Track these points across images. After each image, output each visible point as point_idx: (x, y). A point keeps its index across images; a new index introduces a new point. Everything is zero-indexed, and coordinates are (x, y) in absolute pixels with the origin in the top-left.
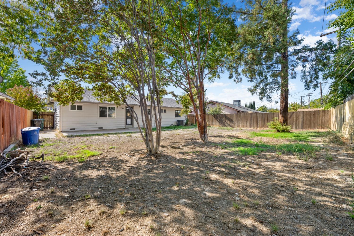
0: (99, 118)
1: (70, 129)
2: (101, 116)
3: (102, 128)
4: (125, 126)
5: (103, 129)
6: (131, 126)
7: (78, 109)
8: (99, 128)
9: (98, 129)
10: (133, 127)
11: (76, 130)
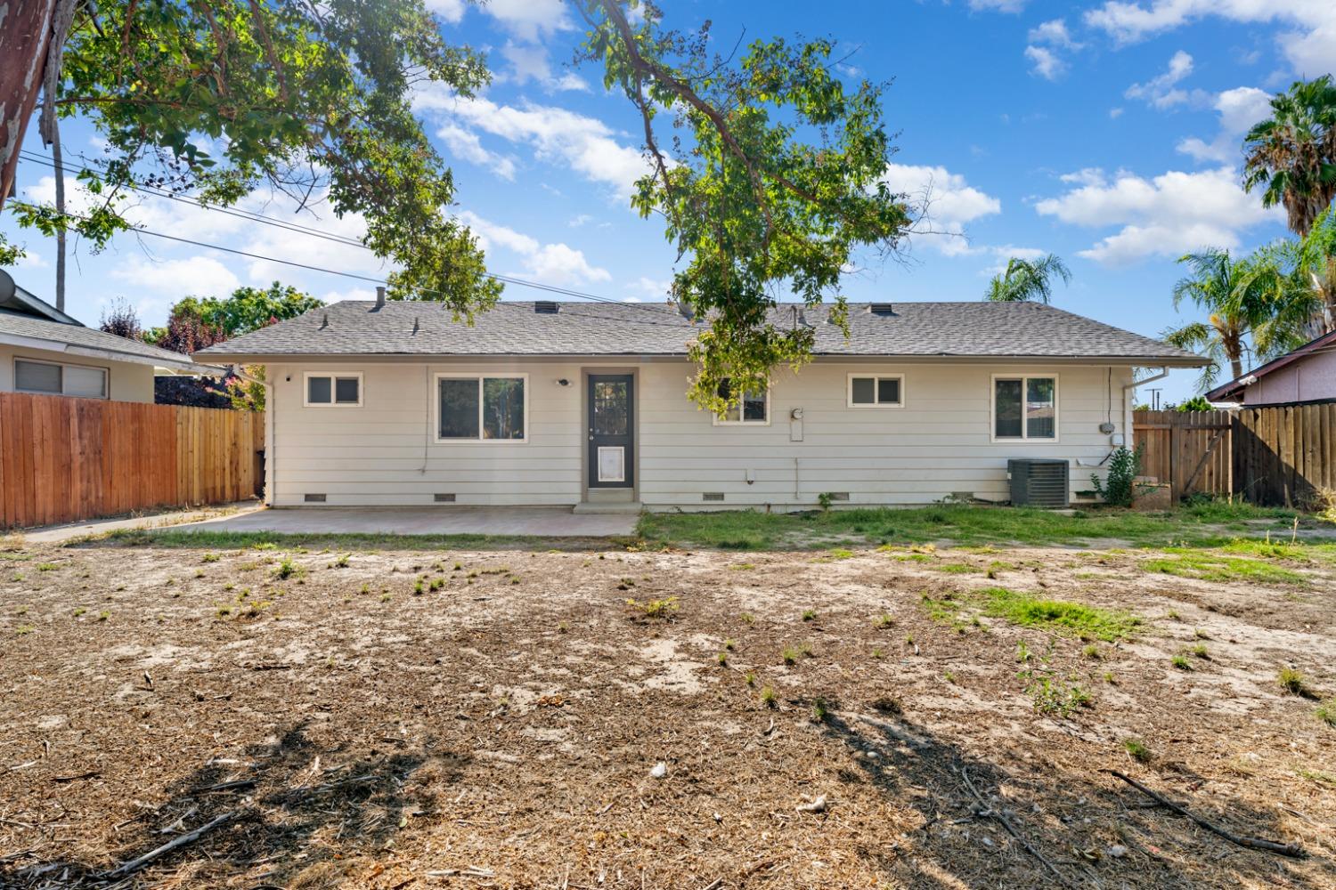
0: (437, 441)
1: (308, 497)
2: (445, 433)
3: (452, 497)
4: (584, 495)
5: (459, 501)
6: (626, 493)
7: (339, 399)
8: (439, 497)
9: (430, 501)
10: (635, 499)
11: (330, 501)
